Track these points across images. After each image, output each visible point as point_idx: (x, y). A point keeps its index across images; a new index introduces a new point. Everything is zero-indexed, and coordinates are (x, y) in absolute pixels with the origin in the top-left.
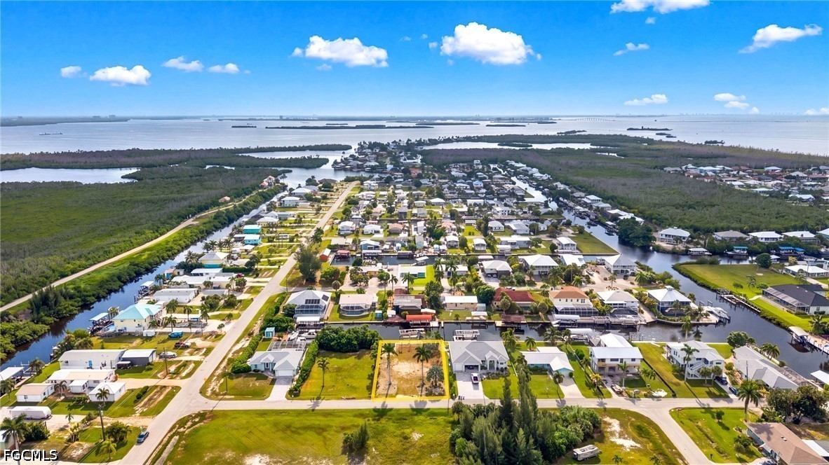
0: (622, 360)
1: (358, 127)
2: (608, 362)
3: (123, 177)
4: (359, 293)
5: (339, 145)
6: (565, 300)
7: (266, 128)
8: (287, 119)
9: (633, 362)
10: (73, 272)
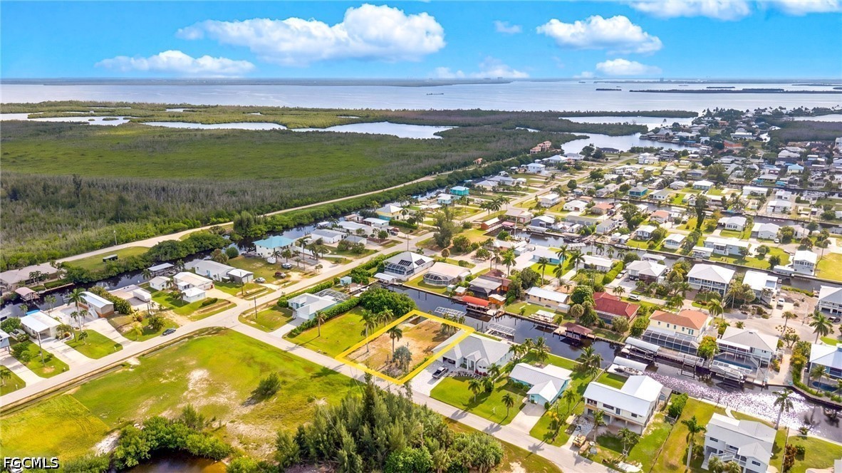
0: (618, 411)
1: (745, 91)
2: (600, 406)
3: (435, 134)
4: (460, 265)
5: (683, 111)
6: (666, 324)
7: (631, 91)
8: (669, 82)
9: (633, 418)
10: (296, 206)
